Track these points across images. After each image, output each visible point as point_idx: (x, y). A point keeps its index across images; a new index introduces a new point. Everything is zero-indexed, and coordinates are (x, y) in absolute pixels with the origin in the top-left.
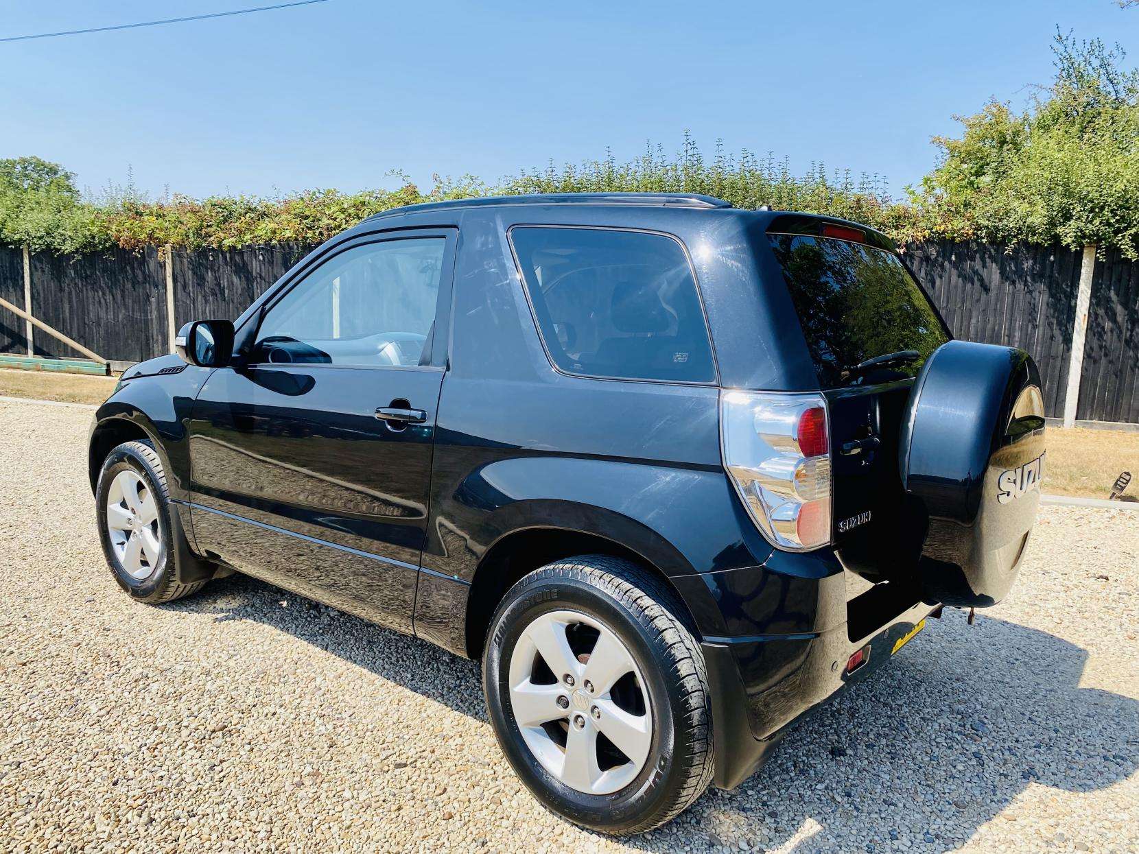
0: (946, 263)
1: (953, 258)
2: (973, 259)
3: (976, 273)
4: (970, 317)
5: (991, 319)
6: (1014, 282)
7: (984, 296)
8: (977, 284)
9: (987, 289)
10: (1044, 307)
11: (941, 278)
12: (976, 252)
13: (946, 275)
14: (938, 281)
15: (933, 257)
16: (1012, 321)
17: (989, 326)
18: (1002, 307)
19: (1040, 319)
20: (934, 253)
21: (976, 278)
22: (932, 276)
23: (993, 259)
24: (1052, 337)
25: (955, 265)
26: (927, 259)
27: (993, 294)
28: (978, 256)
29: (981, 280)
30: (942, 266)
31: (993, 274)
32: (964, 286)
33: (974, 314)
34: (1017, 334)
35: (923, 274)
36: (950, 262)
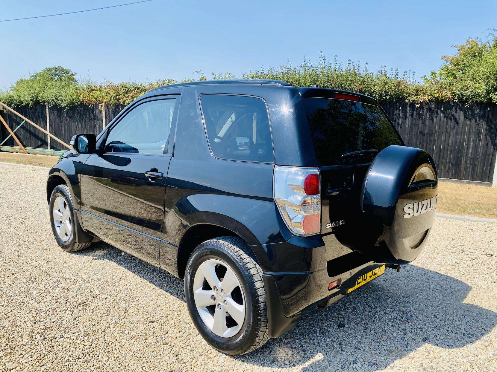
0: (439, 112)
1: (442, 109)
2: (451, 109)
3: (453, 115)
4: (450, 136)
5: (460, 137)
6: (470, 120)
7: (456, 126)
8: (453, 121)
9: (458, 123)
10: (485, 131)
11: (436, 118)
12: (453, 106)
13: (439, 116)
14: (435, 119)
15: (432, 108)
16: (469, 138)
17: (458, 140)
18: (465, 131)
19: (482, 136)
20: (433, 106)
21: (452, 118)
22: (432, 117)
23: (461, 109)
24: (487, 145)
25: (443, 112)
26: (430, 109)
27: (460, 125)
28: (454, 108)
29: (455, 119)
30: (437, 113)
31: (461, 116)
32: (447, 122)
33: (451, 134)
34: (472, 144)
35: (428, 116)
36: (441, 110)
